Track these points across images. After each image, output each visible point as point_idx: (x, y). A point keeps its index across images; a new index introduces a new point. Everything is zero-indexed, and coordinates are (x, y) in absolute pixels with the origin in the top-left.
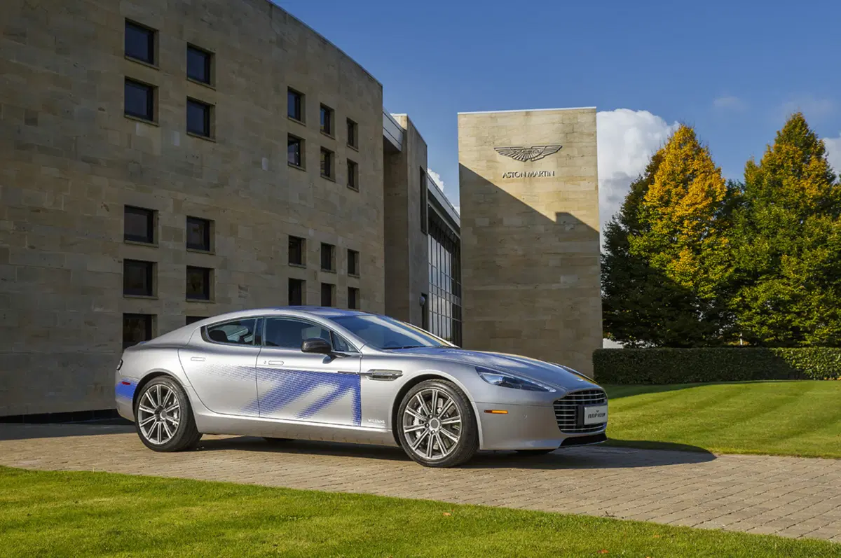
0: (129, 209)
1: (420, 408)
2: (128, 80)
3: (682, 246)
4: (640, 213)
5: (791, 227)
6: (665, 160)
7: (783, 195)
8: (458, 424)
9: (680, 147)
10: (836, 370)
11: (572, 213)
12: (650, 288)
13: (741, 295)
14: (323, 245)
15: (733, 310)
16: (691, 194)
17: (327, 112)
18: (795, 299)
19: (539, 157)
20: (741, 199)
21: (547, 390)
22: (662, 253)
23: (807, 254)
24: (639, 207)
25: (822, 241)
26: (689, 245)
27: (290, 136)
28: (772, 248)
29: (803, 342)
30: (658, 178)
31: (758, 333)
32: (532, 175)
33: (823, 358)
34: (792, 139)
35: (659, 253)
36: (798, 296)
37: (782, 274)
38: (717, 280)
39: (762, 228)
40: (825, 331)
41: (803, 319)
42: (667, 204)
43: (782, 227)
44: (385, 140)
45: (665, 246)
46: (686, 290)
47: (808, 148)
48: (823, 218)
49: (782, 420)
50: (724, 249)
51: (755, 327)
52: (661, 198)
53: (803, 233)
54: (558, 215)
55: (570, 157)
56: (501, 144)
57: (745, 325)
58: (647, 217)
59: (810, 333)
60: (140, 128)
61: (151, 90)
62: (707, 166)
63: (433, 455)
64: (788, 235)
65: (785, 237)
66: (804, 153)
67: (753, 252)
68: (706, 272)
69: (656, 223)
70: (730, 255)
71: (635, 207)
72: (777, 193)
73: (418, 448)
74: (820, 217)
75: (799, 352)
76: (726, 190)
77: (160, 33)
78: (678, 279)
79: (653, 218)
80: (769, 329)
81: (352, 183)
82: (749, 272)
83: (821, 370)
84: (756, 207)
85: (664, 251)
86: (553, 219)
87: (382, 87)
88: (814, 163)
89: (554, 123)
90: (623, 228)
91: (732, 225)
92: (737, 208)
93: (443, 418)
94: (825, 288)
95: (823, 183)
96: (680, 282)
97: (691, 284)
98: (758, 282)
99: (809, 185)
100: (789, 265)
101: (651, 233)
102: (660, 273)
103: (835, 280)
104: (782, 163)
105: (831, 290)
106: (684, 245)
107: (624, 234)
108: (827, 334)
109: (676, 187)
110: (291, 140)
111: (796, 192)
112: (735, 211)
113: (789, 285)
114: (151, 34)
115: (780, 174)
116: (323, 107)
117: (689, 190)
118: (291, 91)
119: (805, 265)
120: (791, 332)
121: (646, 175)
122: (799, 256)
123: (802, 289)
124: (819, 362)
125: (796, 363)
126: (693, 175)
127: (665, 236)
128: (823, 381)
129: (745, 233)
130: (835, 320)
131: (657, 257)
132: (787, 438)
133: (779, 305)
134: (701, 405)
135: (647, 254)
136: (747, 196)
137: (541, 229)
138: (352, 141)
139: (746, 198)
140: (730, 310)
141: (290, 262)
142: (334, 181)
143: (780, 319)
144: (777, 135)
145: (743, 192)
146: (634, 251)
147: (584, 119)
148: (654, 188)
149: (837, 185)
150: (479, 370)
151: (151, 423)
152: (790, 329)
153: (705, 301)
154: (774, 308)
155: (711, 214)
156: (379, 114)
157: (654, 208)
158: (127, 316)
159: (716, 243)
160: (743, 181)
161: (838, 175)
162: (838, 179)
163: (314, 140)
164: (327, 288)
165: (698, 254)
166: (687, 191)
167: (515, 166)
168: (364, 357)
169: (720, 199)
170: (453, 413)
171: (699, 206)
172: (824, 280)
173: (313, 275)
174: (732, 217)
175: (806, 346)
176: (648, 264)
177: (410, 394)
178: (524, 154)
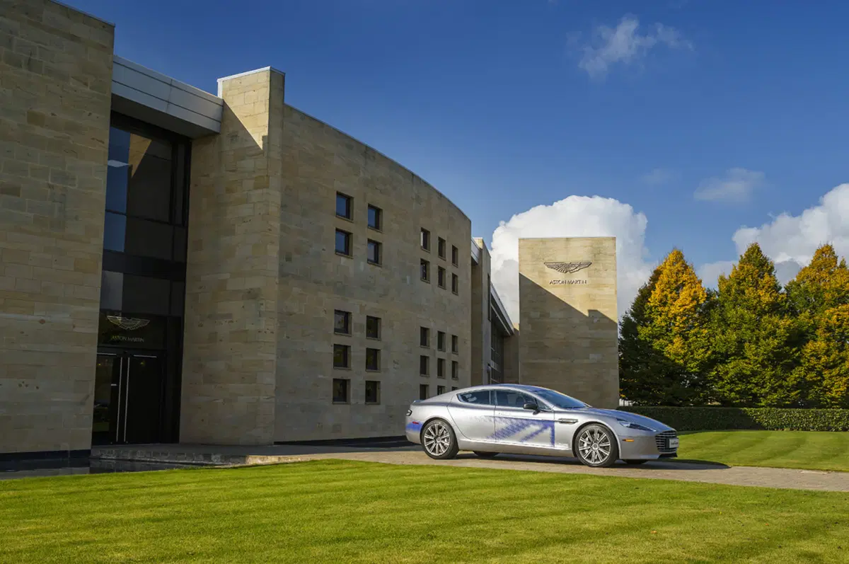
0: (337, 312)
1: (587, 438)
2: (338, 231)
3: (675, 334)
4: (646, 311)
5: (752, 324)
6: (663, 273)
7: (745, 301)
8: (608, 446)
9: (673, 264)
10: (783, 424)
11: (599, 310)
12: (652, 363)
13: (716, 370)
14: (439, 332)
15: (712, 380)
16: (681, 298)
17: (441, 242)
18: (754, 374)
19: (575, 270)
20: (717, 302)
21: (652, 431)
22: (661, 340)
23: (762, 342)
24: (645, 306)
25: (773, 334)
26: (680, 334)
27: (422, 260)
28: (738, 337)
29: (759, 404)
30: (658, 286)
31: (728, 397)
32: (570, 283)
33: (774, 415)
34: (751, 261)
35: (659, 340)
36: (757, 371)
37: (745, 356)
38: (700, 360)
39: (731, 323)
40: (775, 397)
41: (760, 388)
42: (665, 304)
43: (745, 323)
44: (472, 259)
45: (664, 334)
46: (679, 365)
47: (762, 267)
48: (774, 317)
49: (758, 451)
50: (705, 337)
51: (726, 392)
52: (661, 301)
53: (760, 328)
54: (590, 311)
55: (597, 270)
56: (549, 260)
57: (719, 391)
58: (650, 313)
59: (765, 397)
60: (343, 260)
61: (348, 235)
62: (693, 278)
63: (595, 461)
64: (749, 329)
65: (747, 330)
66: (759, 271)
67: (725, 340)
68: (692, 354)
69: (657, 318)
70: (709, 342)
71: (643, 306)
72: (741, 299)
73: (587, 458)
74: (771, 316)
75: (758, 411)
76: (706, 296)
77: (354, 200)
78: (672, 357)
79: (655, 314)
80: (736, 394)
81: (454, 289)
82: (722, 354)
83: (773, 424)
84: (727, 308)
85: (663, 338)
86: (587, 314)
87: (471, 223)
88: (767, 278)
89: (586, 247)
90: (633, 320)
91: (709, 320)
92: (713, 308)
93: (600, 443)
94: (775, 367)
95: (773, 292)
96: (675, 360)
97: (682, 362)
98: (729, 361)
99: (763, 294)
100: (750, 350)
101: (653, 324)
102: (659, 353)
103: (782, 361)
104: (745, 277)
105: (779, 368)
106: (677, 334)
107: (634, 325)
108: (776, 399)
109: (671, 293)
110: (422, 262)
111: (754, 299)
112: (712, 310)
113: (750, 364)
114: (349, 199)
115: (743, 285)
116: (440, 239)
117: (680, 295)
118: (423, 230)
119: (761, 350)
120: (751, 397)
121: (649, 283)
122: (757, 343)
123: (758, 368)
124: (772, 418)
125: (756, 418)
126: (683, 285)
127: (663, 327)
128: (775, 431)
129: (719, 326)
130: (782, 389)
131: (658, 342)
132: (764, 460)
133: (742, 377)
135: (651, 340)
137: (576, 321)
138: (454, 261)
139: (720, 301)
140: (708, 380)
141: (421, 344)
142: (445, 289)
143: (743, 387)
144: (740, 258)
145: (717, 297)
146: (642, 337)
147: (607, 244)
148: (655, 293)
149: (783, 294)
150: (618, 420)
151: (432, 445)
152: (750, 395)
153: (691, 373)
154: (739, 380)
155: (695, 312)
156: (469, 240)
157: (656, 307)
158: (335, 380)
159: (699, 333)
160: (717, 289)
161: (783, 286)
162: (783, 290)
163: (435, 262)
164: (440, 361)
165: (686, 340)
166: (678, 296)
167: (559, 276)
168: (555, 412)
169: (701, 302)
170: (606, 441)
171: (688, 307)
172: (774, 361)
173: (433, 353)
174: (710, 314)
175: (763, 406)
176: (652, 346)
177: (582, 431)
178: (565, 268)
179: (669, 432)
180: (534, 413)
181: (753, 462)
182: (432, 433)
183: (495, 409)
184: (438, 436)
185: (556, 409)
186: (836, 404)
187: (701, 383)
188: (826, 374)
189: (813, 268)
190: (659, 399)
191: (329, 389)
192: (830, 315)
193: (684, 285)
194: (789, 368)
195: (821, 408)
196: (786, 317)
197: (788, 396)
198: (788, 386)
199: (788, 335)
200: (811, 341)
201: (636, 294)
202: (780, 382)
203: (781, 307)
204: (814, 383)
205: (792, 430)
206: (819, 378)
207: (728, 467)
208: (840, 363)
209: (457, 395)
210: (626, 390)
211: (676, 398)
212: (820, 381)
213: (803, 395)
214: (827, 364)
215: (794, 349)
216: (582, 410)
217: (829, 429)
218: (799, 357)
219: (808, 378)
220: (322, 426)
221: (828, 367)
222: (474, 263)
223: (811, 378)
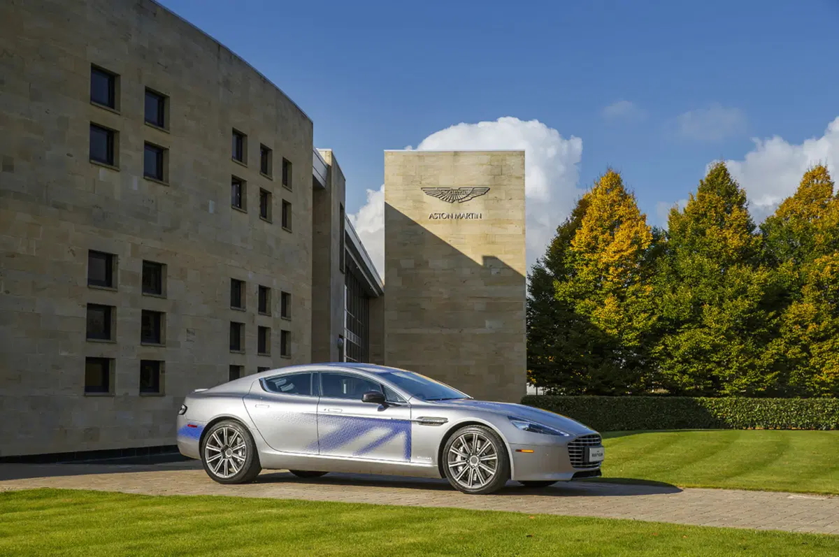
0: (93, 254)
1: (462, 448)
2: (94, 126)
3: (607, 293)
4: (566, 258)
5: (713, 277)
6: (591, 205)
7: (705, 245)
8: (494, 460)
9: (607, 192)
10: (755, 420)
11: (499, 257)
12: (574, 334)
13: (663, 344)
14: (260, 287)
15: (656, 358)
16: (617, 240)
17: (265, 151)
18: (716, 348)
19: (466, 199)
20: (665, 246)
21: (562, 435)
22: (587, 300)
23: (728, 304)
24: (566, 251)
25: (742, 292)
26: (614, 292)
27: (234, 178)
28: (694, 297)
29: (722, 392)
30: (586, 224)
31: (679, 382)
32: (459, 217)
33: (743, 408)
34: (715, 188)
35: (584, 299)
36: (718, 345)
37: (704, 323)
38: (640, 329)
39: (685, 277)
40: (744, 381)
41: (723, 368)
42: (593, 249)
43: (705, 277)
44: (314, 178)
45: (591, 292)
46: (610, 337)
47: (730, 197)
48: (744, 268)
49: (723, 462)
50: (648, 297)
51: (677, 375)
52: (588, 245)
53: (725, 283)
54: (485, 258)
55: (497, 200)
56: (428, 184)
57: (667, 374)
58: (573, 262)
59: (729, 382)
60: (103, 173)
61: (111, 135)
62: (634, 213)
63: (473, 484)
64: (710, 285)
65: (707, 286)
66: (726, 203)
67: (677, 301)
68: (630, 320)
69: (582, 269)
70: (654, 303)
71: (563, 251)
72: (700, 242)
73: (460, 479)
74: (740, 267)
75: (721, 401)
76: (651, 238)
77: (122, 79)
78: (602, 326)
79: (579, 263)
80: (690, 378)
81: (285, 224)
82: (671, 321)
83: (740, 420)
84: (680, 255)
85: (589, 298)
86: (480, 262)
87: (312, 124)
88: (736, 213)
89: (482, 165)
90: (548, 272)
91: (655, 272)
92: (661, 256)
93: (481, 456)
94: (744, 338)
95: (744, 233)
96: (605, 330)
97: (615, 332)
98: (680, 331)
99: (731, 235)
100: (710, 315)
101: (577, 278)
102: (584, 319)
103: (754, 330)
104: (705, 212)
105: (750, 340)
106: (610, 291)
107: (549, 279)
108: (746, 384)
109: (603, 233)
110: (235, 181)
111: (718, 242)
112: (659, 258)
113: (710, 335)
114: (112, 78)
115: (702, 223)
116: (263, 146)
118: (235, 132)
119: (726, 315)
120: (711, 382)
121: (572, 219)
122: (720, 305)
123: (721, 340)
124: (739, 411)
125: (718, 412)
127: (590, 282)
128: (743, 431)
129: (669, 281)
130: (753, 370)
131: (582, 304)
132: (732, 477)
133: (699, 353)
134: (650, 451)
135: (572, 300)
136: (671, 243)
137: (466, 272)
138: (286, 181)
139: (670, 246)
140: (652, 358)
141: (232, 305)
142: (270, 223)
143: (700, 368)
144: (700, 184)
145: (667, 240)
146: (559, 296)
147: (512, 161)
148: (581, 233)
149: (757, 235)
150: (511, 418)
151: (218, 460)
152: (710, 379)
153: (628, 348)
154: (695, 358)
155: (635, 262)
156: (310, 152)
157: (581, 253)
158: (89, 360)
159: (640, 290)
160: (667, 229)
161: (757, 224)
162: (757, 230)
163: (254, 182)
164: (263, 331)
165: (622, 301)
166: (614, 238)
167: (442, 206)
168: (412, 407)
169: (645, 247)
170: (490, 451)
171: (625, 254)
172: (743, 330)
173: (251, 318)
174: (656, 265)
175: (726, 395)
176: (572, 310)
177: (454, 436)
178: (452, 195)
179: (589, 436)
180: (380, 409)
181: (715, 481)
182: (219, 442)
183: (318, 403)
184: (227, 447)
185: (414, 401)
186: (827, 392)
187: (642, 361)
188: (814, 348)
189: (800, 199)
190: (582, 384)
191: (79, 372)
192: (822, 266)
193: (621, 222)
194: (764, 340)
195: (807, 397)
196: (761, 268)
197: (761, 381)
198: (761, 366)
199: (762, 293)
200: (795, 302)
201: (554, 234)
202: (750, 361)
203: (755, 253)
204: (798, 361)
205: (766, 428)
206: (805, 354)
207: (678, 490)
208: (834, 334)
209: (261, 381)
210: (538, 372)
211: (607, 384)
212: (806, 358)
213: (783, 380)
214: (816, 334)
215: (771, 314)
216: (454, 403)
217: (818, 427)
218: (778, 326)
219: (789, 355)
220: (66, 431)
221: (819, 339)
222: (317, 187)
223: (794, 354)
